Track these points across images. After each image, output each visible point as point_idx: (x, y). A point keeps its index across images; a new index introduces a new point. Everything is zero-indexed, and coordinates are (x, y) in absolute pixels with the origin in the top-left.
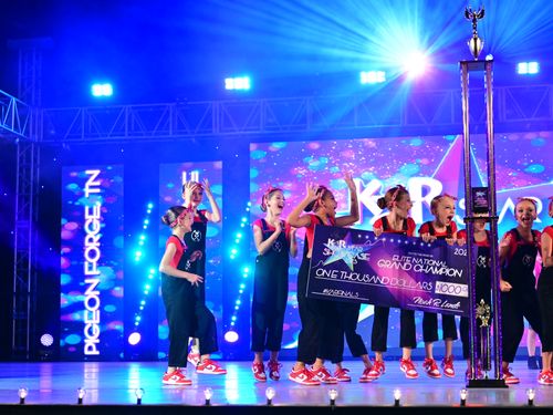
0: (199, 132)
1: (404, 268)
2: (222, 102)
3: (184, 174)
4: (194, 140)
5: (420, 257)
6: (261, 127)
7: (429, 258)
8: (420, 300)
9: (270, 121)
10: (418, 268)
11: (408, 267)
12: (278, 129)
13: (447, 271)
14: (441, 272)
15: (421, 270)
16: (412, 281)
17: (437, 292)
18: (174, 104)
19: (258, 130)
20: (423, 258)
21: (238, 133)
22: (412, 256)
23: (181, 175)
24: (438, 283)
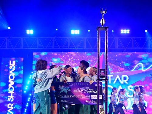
0: (15, 48)
1: (81, 92)
2: (24, 38)
3: (10, 62)
4: (14, 50)
5: (85, 88)
6: (37, 47)
7: (88, 88)
8: (87, 101)
9: (40, 45)
10: (85, 91)
11: (82, 91)
12: (43, 48)
13: (94, 92)
14: (92, 92)
15: (86, 92)
16: (84, 96)
17: (92, 98)
18: (8, 38)
19: (36, 48)
20: (86, 88)
21: (29, 48)
22: (83, 88)
23: (9, 62)
24: (92, 96)
